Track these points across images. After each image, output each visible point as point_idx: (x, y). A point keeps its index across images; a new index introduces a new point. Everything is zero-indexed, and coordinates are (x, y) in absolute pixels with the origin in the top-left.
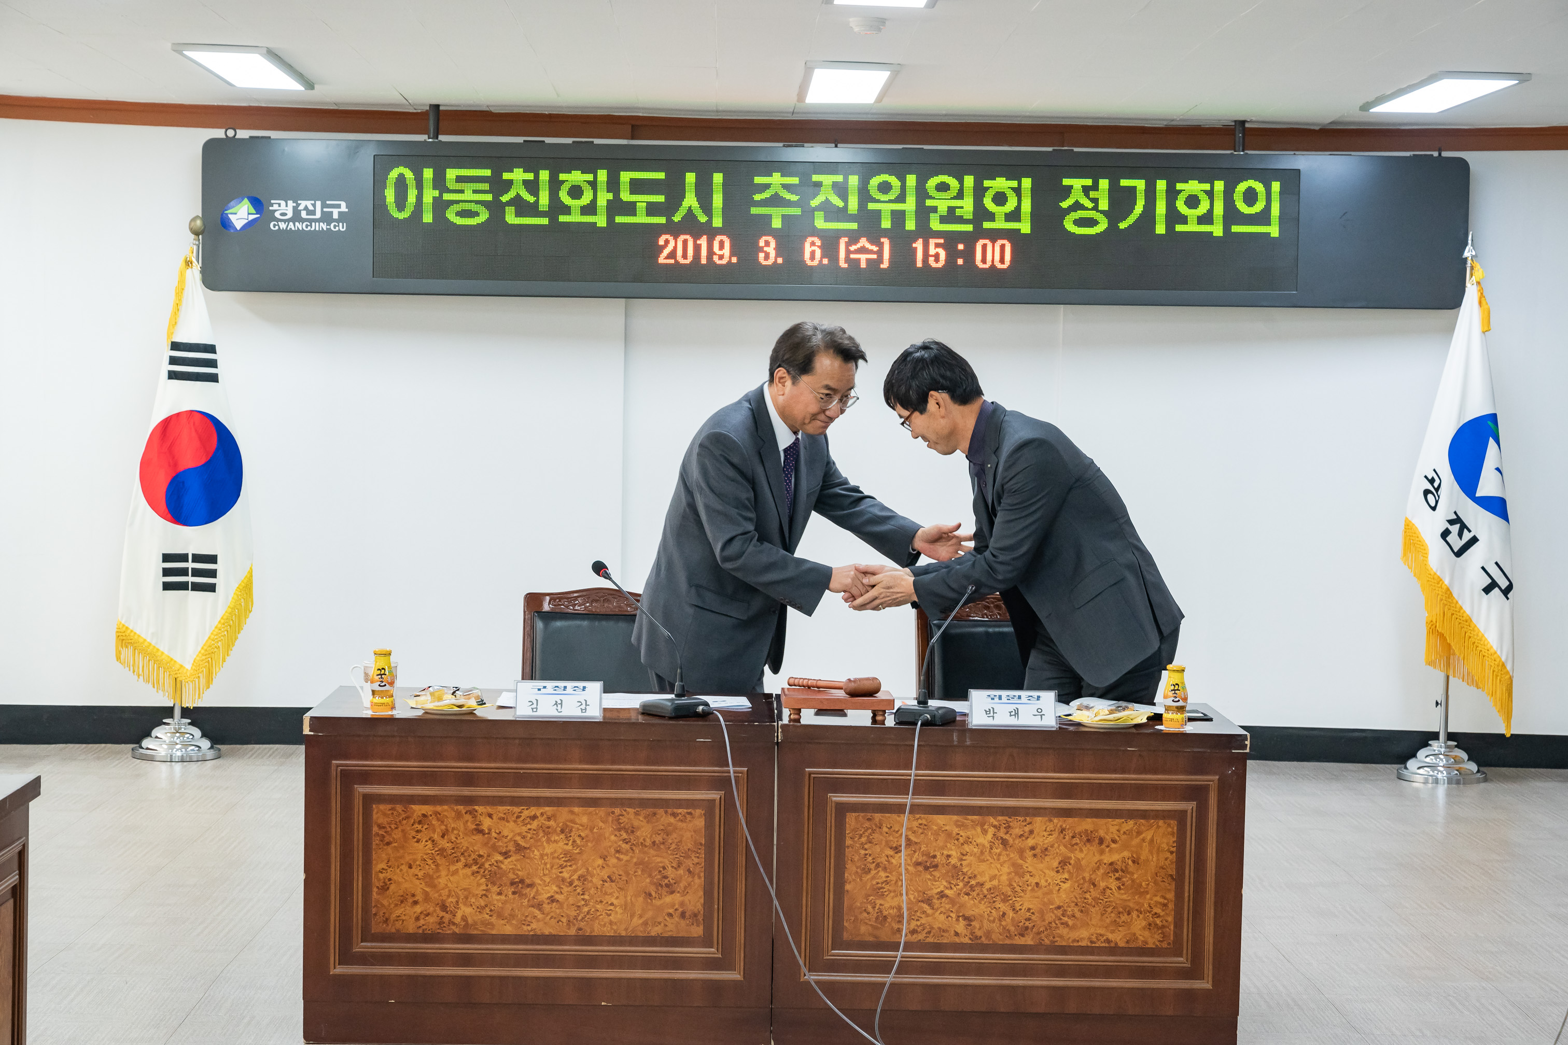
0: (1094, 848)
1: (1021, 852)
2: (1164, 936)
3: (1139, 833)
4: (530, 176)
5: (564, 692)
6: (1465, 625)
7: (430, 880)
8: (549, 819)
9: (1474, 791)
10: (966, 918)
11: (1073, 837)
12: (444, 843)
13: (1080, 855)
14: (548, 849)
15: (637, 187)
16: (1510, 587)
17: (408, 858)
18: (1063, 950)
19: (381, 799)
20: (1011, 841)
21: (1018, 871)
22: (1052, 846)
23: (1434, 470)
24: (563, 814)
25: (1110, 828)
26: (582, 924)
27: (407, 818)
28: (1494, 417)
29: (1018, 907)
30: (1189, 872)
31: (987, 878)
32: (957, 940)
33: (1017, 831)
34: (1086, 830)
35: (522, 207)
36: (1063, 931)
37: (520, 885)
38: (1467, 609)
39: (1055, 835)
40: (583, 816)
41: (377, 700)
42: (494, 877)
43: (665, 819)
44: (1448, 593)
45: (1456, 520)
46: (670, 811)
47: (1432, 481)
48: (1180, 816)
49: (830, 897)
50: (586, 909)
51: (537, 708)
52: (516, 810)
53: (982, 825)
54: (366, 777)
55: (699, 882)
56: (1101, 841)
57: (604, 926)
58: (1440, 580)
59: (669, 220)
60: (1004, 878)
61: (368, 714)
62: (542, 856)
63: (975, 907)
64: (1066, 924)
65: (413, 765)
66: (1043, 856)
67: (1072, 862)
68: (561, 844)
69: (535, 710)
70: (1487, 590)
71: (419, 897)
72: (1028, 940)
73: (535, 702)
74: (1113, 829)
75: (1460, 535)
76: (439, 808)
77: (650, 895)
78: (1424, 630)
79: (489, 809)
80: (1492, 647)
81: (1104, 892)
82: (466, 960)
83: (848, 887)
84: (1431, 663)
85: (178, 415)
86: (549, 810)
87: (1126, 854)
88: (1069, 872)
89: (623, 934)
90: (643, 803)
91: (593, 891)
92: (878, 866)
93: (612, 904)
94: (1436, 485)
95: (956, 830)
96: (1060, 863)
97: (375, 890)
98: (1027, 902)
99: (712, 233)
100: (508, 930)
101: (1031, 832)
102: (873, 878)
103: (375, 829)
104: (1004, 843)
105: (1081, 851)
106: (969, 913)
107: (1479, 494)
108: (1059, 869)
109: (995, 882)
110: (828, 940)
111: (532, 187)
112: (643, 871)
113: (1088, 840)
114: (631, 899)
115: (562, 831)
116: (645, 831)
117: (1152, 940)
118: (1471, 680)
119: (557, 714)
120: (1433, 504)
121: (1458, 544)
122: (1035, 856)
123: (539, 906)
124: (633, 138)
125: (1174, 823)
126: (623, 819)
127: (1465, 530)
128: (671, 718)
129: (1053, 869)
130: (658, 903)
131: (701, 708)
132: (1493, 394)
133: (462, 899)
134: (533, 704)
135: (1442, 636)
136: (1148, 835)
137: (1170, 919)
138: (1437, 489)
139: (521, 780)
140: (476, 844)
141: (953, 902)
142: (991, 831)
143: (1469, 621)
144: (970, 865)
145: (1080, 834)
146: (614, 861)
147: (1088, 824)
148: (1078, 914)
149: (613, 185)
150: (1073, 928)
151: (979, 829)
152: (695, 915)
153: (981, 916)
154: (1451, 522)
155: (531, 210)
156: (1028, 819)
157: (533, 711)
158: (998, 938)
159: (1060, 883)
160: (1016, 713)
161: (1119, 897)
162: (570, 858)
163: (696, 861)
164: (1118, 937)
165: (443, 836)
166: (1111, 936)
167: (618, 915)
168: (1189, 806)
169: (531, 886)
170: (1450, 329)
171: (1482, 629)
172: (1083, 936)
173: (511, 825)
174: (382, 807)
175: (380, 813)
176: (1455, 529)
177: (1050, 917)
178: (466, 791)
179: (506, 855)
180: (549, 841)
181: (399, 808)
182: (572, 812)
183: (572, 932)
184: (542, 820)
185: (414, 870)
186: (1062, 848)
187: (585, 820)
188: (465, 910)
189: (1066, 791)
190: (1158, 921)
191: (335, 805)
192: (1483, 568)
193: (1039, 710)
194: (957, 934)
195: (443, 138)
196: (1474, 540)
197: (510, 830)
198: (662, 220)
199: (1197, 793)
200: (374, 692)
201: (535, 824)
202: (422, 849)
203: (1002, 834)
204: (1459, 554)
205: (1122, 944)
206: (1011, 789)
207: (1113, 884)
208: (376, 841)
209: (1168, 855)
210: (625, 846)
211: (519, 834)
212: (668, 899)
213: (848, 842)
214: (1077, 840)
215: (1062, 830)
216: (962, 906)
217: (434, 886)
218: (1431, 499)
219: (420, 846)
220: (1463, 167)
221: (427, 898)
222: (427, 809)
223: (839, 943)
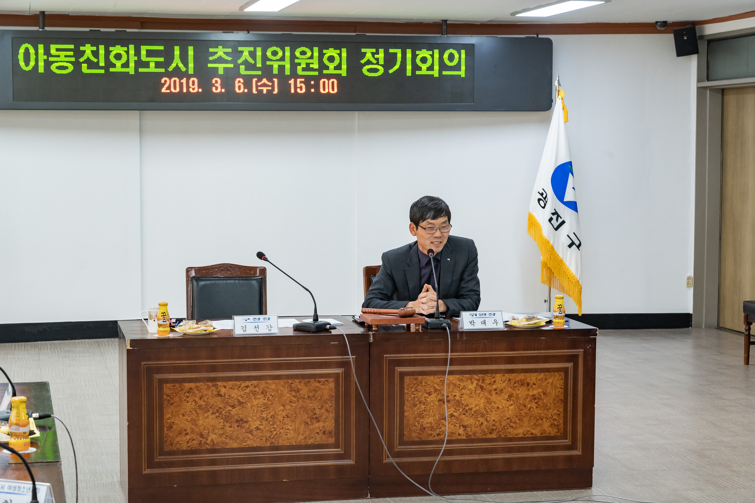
0: (524, 388)
1: (490, 392)
2: (559, 430)
3: (546, 379)
4: (94, 48)
5: (259, 321)
6: (560, 262)
7: (194, 422)
8: (255, 387)
10: (464, 426)
11: (515, 383)
12: (201, 403)
13: (518, 392)
14: (255, 402)
15: (150, 53)
16: (580, 245)
17: (182, 411)
18: (511, 440)
19: (167, 381)
20: (485, 387)
21: (489, 401)
22: (505, 388)
23: (543, 189)
24: (263, 384)
25: (532, 378)
26: (273, 440)
27: (182, 390)
28: (570, 163)
29: (488, 419)
30: (570, 399)
31: (473, 406)
32: (459, 437)
33: (488, 382)
34: (521, 379)
35: (91, 65)
36: (511, 430)
37: (241, 422)
38: (561, 255)
39: (506, 382)
40: (272, 385)
41: (161, 329)
42: (227, 419)
43: (314, 384)
44: (552, 248)
45: (555, 213)
46: (317, 380)
47: (542, 194)
48: (566, 370)
49: (397, 420)
50: (275, 432)
51: (246, 330)
52: (238, 383)
53: (471, 379)
54: (160, 370)
55: (332, 415)
56: (528, 384)
57: (284, 440)
58: (548, 242)
59: (166, 70)
60: (482, 405)
61: (156, 336)
62: (252, 406)
63: (468, 420)
64: (512, 427)
65: (184, 362)
66: (500, 393)
67: (514, 395)
68: (262, 400)
69: (245, 331)
70: (570, 246)
71: (189, 431)
72: (494, 436)
73: (244, 327)
74: (534, 378)
75: (557, 220)
76: (198, 384)
77: (307, 423)
78: (540, 267)
79: (224, 384)
80: (573, 273)
81: (530, 410)
82: (213, 462)
83: (406, 414)
84: (543, 282)
86: (255, 382)
87: (540, 390)
88: (513, 401)
89: (294, 444)
90: (303, 377)
91: (278, 423)
92: (420, 402)
93: (288, 429)
94: (544, 196)
95: (458, 383)
96: (508, 396)
97: (165, 428)
98: (493, 416)
99: (189, 77)
100: (235, 445)
101: (495, 382)
102: (418, 409)
103: (165, 397)
104: (482, 388)
105: (519, 390)
106: (465, 424)
107: (566, 200)
108: (508, 399)
109: (478, 408)
110: (396, 441)
111: (96, 54)
112: (304, 411)
113: (522, 385)
114: (298, 426)
115: (262, 393)
116: (304, 391)
117: (553, 432)
118: (562, 289)
119: (256, 332)
120: (543, 205)
121: (556, 224)
122: (496, 393)
123: (251, 432)
124: (142, 28)
125: (562, 374)
126: (293, 385)
127: (559, 218)
128: (314, 332)
129: (505, 399)
130: (311, 427)
131: (328, 326)
132: (570, 150)
133: (211, 431)
134: (243, 328)
135: (549, 269)
136: (550, 380)
137: (561, 421)
138: (545, 198)
139: (240, 368)
140: (218, 402)
141: (457, 418)
142: (475, 382)
143: (561, 261)
144: (465, 400)
145: (518, 381)
146: (289, 407)
147: (522, 376)
148: (518, 421)
149: (138, 53)
150: (516, 428)
151: (469, 381)
152: (331, 432)
153: (471, 425)
154: (553, 214)
155: (96, 66)
156: (493, 375)
157: (244, 332)
158: (479, 435)
159: (509, 407)
160: (484, 322)
161: (537, 411)
162: (266, 407)
163: (330, 405)
164: (537, 432)
165: (200, 399)
166: (533, 431)
167: (291, 434)
168: (570, 365)
169: (247, 422)
170: (548, 121)
171: (568, 265)
172: (520, 432)
173: (236, 391)
174: (168, 385)
175: (167, 389)
176: (555, 217)
177: (504, 423)
178: (213, 375)
179: (233, 407)
180: (255, 398)
181: (177, 385)
182: (267, 383)
183: (268, 444)
184: (251, 388)
185: (186, 417)
186: (509, 389)
187: (273, 386)
188: (213, 436)
189: (511, 360)
190: (555, 423)
191: (144, 386)
192: (568, 236)
193: (495, 321)
194: (459, 435)
195: (47, 29)
196: (563, 222)
197: (235, 394)
198: (163, 70)
199: (573, 358)
200: (160, 325)
201: (248, 390)
202: (189, 406)
203: (480, 383)
204: (556, 229)
205: (539, 435)
206: (484, 361)
207: (534, 405)
208: (166, 403)
209: (560, 390)
210: (295, 399)
211: (240, 396)
212: (317, 425)
213: (406, 391)
214: (516, 385)
215: (510, 380)
216: (462, 420)
217: (196, 425)
218: (542, 203)
219: (189, 404)
220: (549, 42)
221: (193, 431)
222: (192, 385)
223: (402, 443)
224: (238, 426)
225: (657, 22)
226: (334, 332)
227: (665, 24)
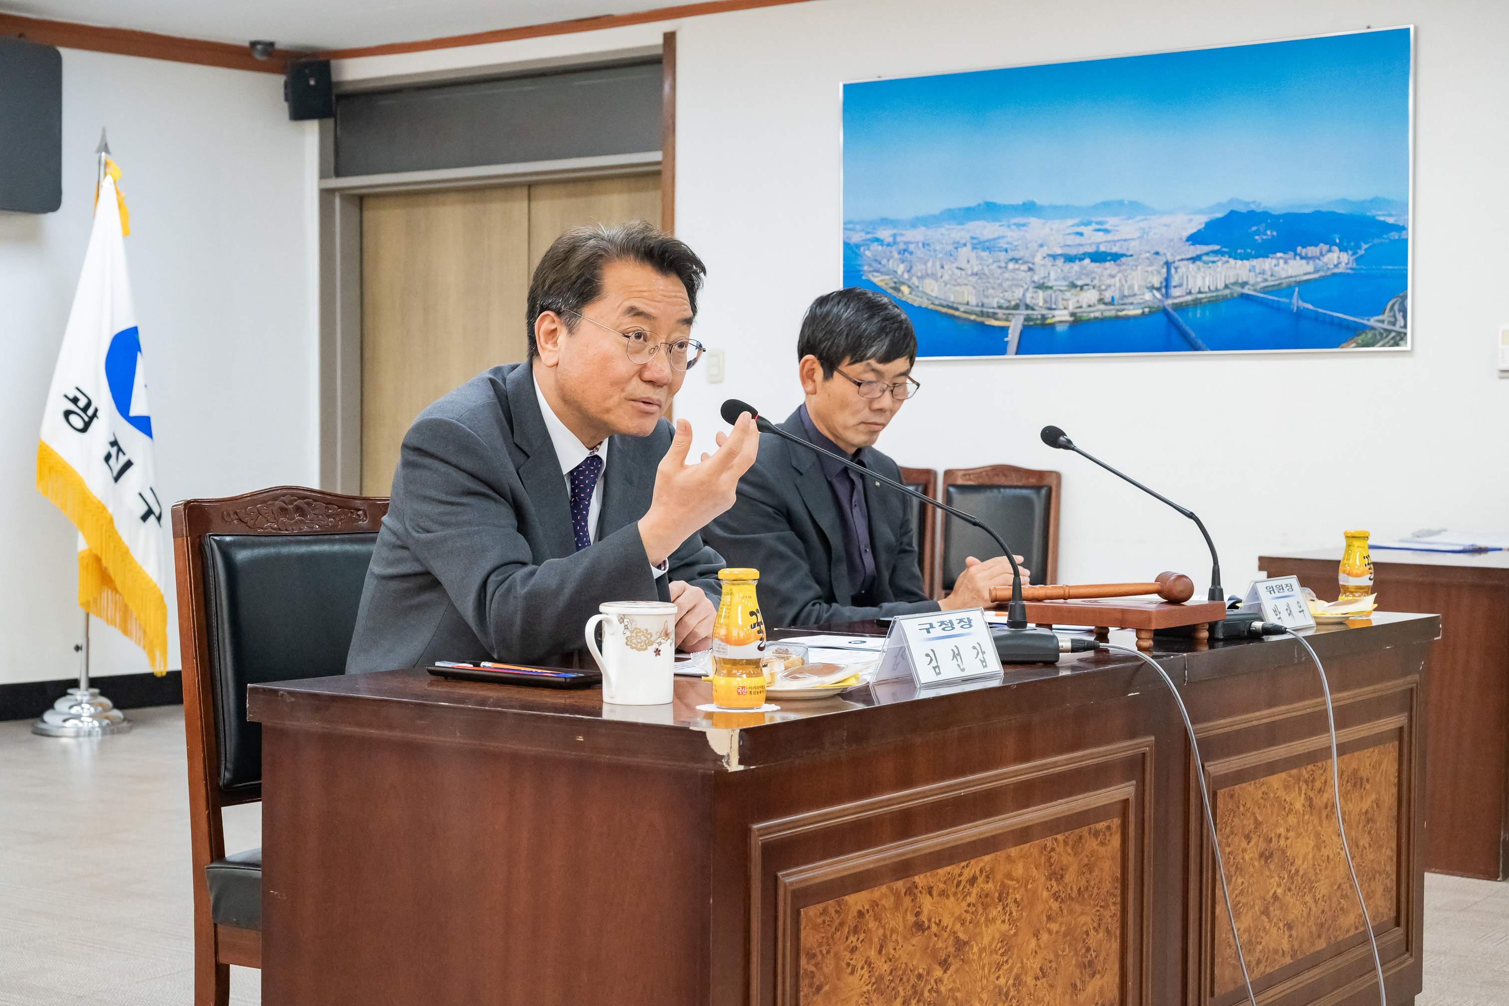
6: (124, 556)
16: (161, 514)
23: (78, 389)
38: (127, 539)
44: (111, 522)
45: (115, 443)
47: (75, 401)
58: (104, 509)
70: (145, 518)
75: (118, 458)
80: (151, 580)
94: (82, 404)
107: (133, 412)
120: (81, 426)
121: (116, 468)
127: (121, 454)
132: (134, 304)
138: (85, 410)
143: (127, 553)
154: (111, 444)
171: (141, 561)
176: (114, 451)
192: (140, 494)
196: (128, 464)
204: (117, 479)
218: (78, 422)
225: (254, 44)
227: (269, 47)
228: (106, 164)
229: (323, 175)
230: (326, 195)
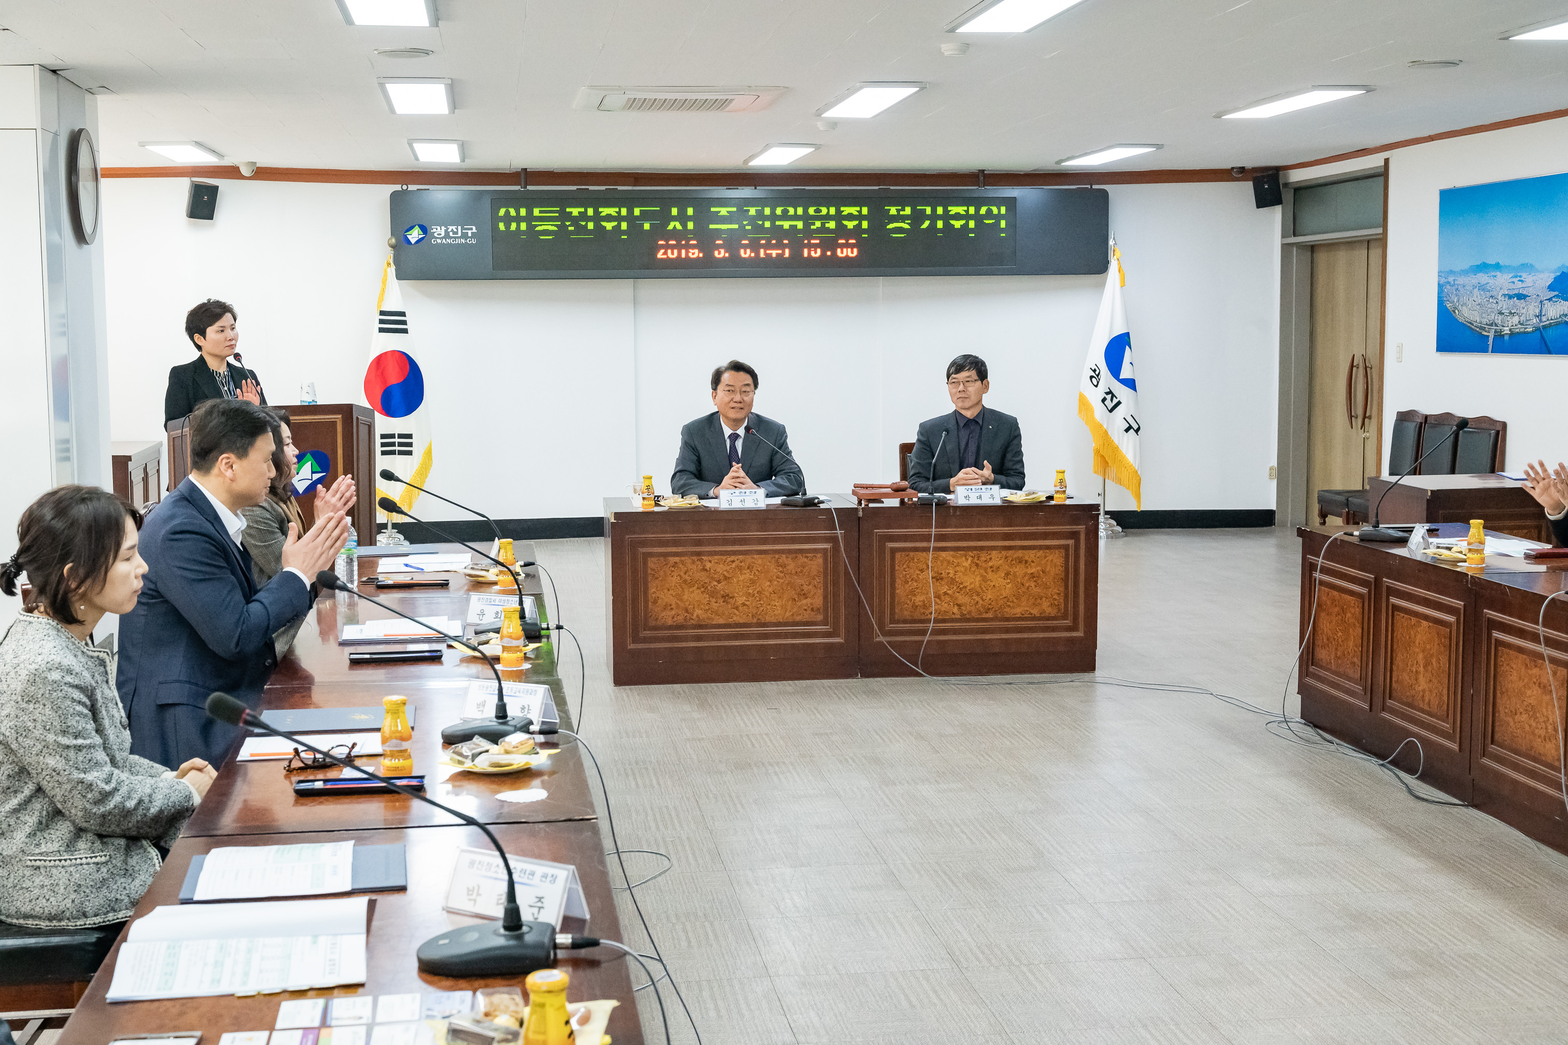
0: (1023, 566)
1: (986, 570)
2: (1059, 610)
3: (1045, 557)
6: (1115, 450)
7: (679, 597)
8: (741, 562)
9: (1120, 543)
10: (958, 605)
11: (1012, 561)
12: (686, 577)
13: (1016, 570)
14: (741, 578)
16: (1139, 429)
17: (667, 586)
18: (1007, 619)
19: (651, 555)
20: (980, 564)
21: (984, 579)
22: (1001, 566)
23: (1096, 365)
24: (749, 559)
25: (1030, 555)
26: (760, 617)
27: (666, 564)
28: (1128, 334)
29: (984, 597)
30: (1071, 576)
31: (968, 584)
32: (953, 616)
33: (984, 559)
34: (1019, 557)
36: (1007, 609)
37: (726, 597)
38: (1116, 441)
39: (1003, 560)
40: (759, 560)
41: (646, 502)
42: (713, 594)
43: (802, 559)
44: (1106, 432)
45: (1110, 392)
46: (804, 555)
47: (1094, 371)
48: (1066, 548)
49: (888, 597)
50: (762, 609)
52: (724, 558)
53: (966, 556)
54: (644, 543)
55: (820, 592)
56: (1026, 562)
58: (1101, 426)
60: (977, 584)
61: (641, 510)
62: (738, 581)
63: (962, 599)
64: (1009, 606)
65: (669, 536)
66: (997, 571)
67: (1012, 573)
68: (748, 575)
70: (1127, 430)
71: (674, 606)
72: (990, 615)
74: (1032, 556)
75: (1112, 400)
76: (683, 558)
77: (795, 600)
78: (1091, 454)
79: (710, 558)
80: (1130, 462)
81: (1028, 588)
82: (699, 638)
83: (897, 591)
84: (1095, 472)
85: (386, 353)
86: (741, 557)
87: (1039, 568)
88: (1010, 579)
89: (781, 621)
90: (790, 552)
91: (765, 599)
92: (912, 580)
93: (775, 606)
94: (1097, 373)
95: (952, 559)
96: (1005, 574)
97: (650, 603)
98: (989, 595)
100: (721, 621)
101: (991, 559)
102: (910, 586)
103: (649, 571)
104: (977, 565)
105: (1016, 567)
106: (959, 602)
107: (1122, 377)
108: (1005, 577)
109: (972, 586)
110: (887, 619)
112: (791, 587)
113: (1020, 562)
114: (785, 603)
115: (748, 568)
116: (791, 566)
117: (1053, 612)
118: (1119, 481)
119: (742, 506)
120: (1096, 384)
121: (1110, 406)
122: (993, 571)
123: (737, 608)
124: (635, 185)
125: (1063, 551)
126: (780, 561)
127: (1114, 398)
128: (801, 507)
129: (1002, 578)
130: (799, 604)
131: (816, 501)
132: (1127, 321)
133: (697, 606)
134: (729, 502)
135: (1102, 456)
136: (1050, 558)
137: (1062, 601)
138: (1098, 376)
139: (726, 542)
140: (703, 576)
141: (951, 597)
142: (970, 559)
143: (1117, 448)
144: (960, 577)
145: (1015, 559)
146: (776, 583)
147: (1020, 553)
148: (1015, 600)
150: (1013, 608)
151: (964, 558)
152: (819, 609)
153: (966, 603)
154: (1107, 393)
155: (584, 229)
156: (989, 552)
158: (975, 615)
159: (1006, 585)
160: (980, 497)
161: (1037, 590)
162: (753, 582)
163: (819, 581)
164: (1035, 612)
165: (685, 574)
166: (1032, 611)
167: (779, 611)
168: (1071, 542)
169: (733, 597)
170: (1103, 285)
171: (1124, 453)
172: (1018, 611)
173: (721, 566)
174: (653, 559)
175: (652, 563)
176: (1109, 397)
177: (1000, 603)
178: (698, 549)
179: (719, 582)
180: (741, 574)
181: (662, 559)
182: (753, 558)
183: (755, 621)
184: (737, 562)
185: (671, 592)
186: (1006, 566)
187: (760, 561)
188: (698, 612)
189: (1007, 537)
190: (1056, 602)
191: (628, 559)
192: (1124, 419)
193: (992, 495)
194: (953, 613)
195: (530, 188)
196: (1119, 403)
197: (721, 568)
199: (1074, 535)
200: (644, 498)
201: (734, 565)
202: (674, 580)
203: (976, 560)
204: (1111, 411)
205: (1038, 615)
206: (979, 537)
207: (1033, 584)
208: (650, 578)
209: (1060, 568)
210: (782, 575)
211: (726, 571)
212: (805, 601)
213: (897, 568)
214: (1014, 562)
215: (1006, 558)
216: (956, 599)
217: (681, 600)
218: (1094, 380)
219: (673, 579)
220: (1105, 194)
221: (678, 606)
222: (677, 559)
223: (893, 621)
224: (724, 602)
225: (1233, 168)
226: (822, 506)
227: (1242, 170)
228: (1114, 251)
229: (1283, 237)
230: (1286, 248)
